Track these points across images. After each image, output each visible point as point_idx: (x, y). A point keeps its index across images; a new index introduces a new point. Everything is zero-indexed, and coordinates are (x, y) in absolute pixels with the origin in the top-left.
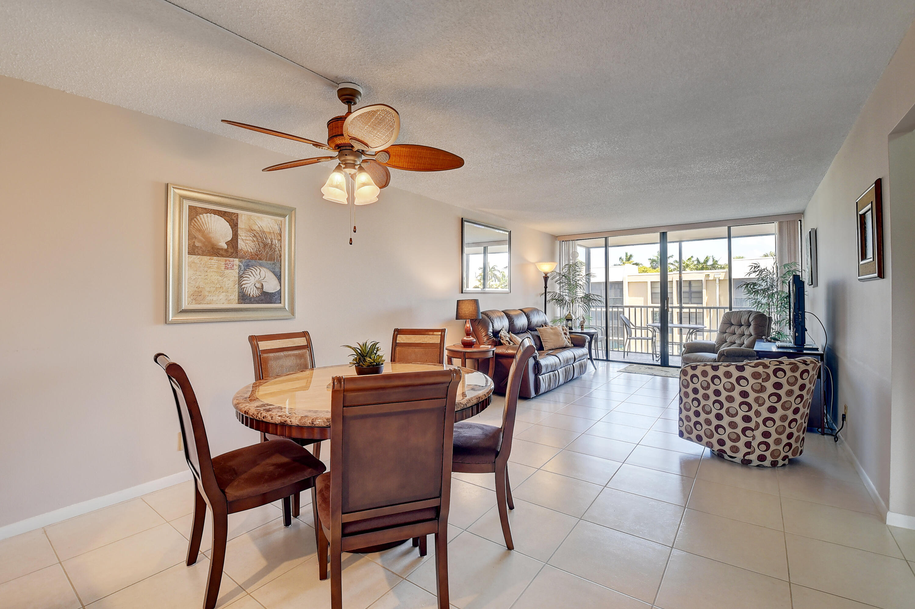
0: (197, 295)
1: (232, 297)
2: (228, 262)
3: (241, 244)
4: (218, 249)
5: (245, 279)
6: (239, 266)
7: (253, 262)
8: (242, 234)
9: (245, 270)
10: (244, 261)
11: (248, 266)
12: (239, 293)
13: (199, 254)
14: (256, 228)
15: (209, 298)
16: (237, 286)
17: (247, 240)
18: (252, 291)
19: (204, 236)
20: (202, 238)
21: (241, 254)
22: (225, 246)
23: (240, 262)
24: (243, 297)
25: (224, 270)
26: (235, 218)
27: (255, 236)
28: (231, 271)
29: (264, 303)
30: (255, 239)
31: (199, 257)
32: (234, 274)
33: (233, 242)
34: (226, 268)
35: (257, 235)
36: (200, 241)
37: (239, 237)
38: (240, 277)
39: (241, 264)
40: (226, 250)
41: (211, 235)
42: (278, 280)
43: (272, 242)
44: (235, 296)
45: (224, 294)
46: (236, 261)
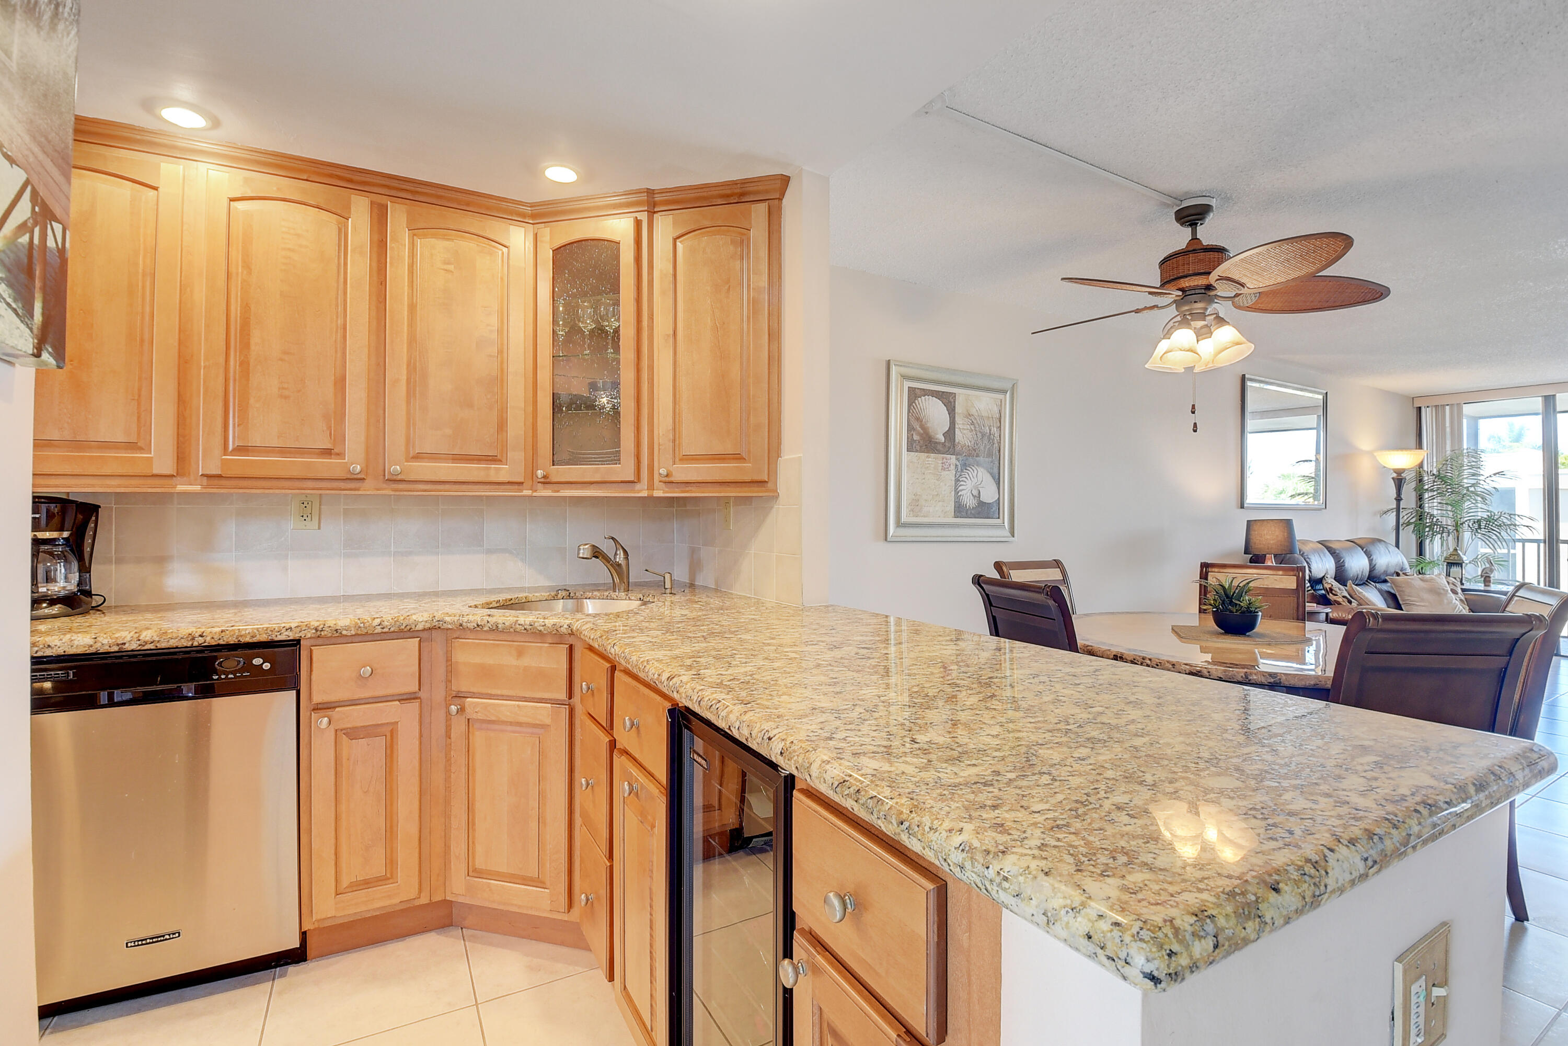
0: (915, 503)
1: (948, 508)
2: (945, 460)
3: (959, 436)
4: (936, 443)
5: (962, 483)
6: (956, 465)
7: (970, 459)
8: (959, 420)
9: (962, 471)
10: (961, 458)
11: (965, 466)
12: (955, 502)
13: (917, 451)
14: (973, 411)
15: (926, 509)
16: (953, 492)
17: (965, 429)
18: (969, 501)
19: (922, 427)
20: (920, 429)
21: (958, 448)
22: (943, 439)
23: (957, 459)
24: (960, 510)
25: (940, 470)
26: (952, 401)
27: (973, 423)
28: (948, 473)
29: (981, 518)
30: (972, 427)
31: (917, 454)
32: (950, 476)
33: (950, 434)
34: (943, 469)
35: (975, 422)
36: (919, 434)
37: (957, 426)
38: (957, 480)
39: (958, 463)
40: (943, 445)
41: (929, 425)
42: (997, 485)
43: (991, 431)
44: (951, 507)
45: (941, 503)
46: (953, 459)
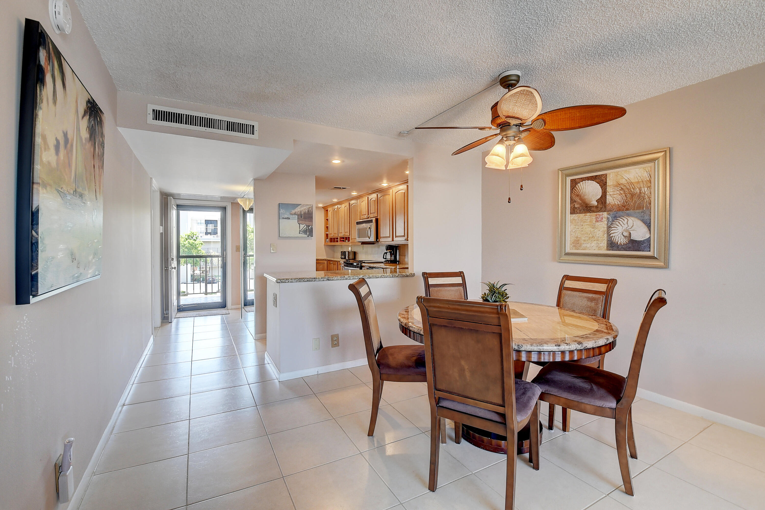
0: (577, 243)
1: (601, 245)
2: (598, 216)
3: (609, 200)
4: (591, 207)
5: (613, 229)
6: (608, 218)
7: (620, 213)
8: (609, 190)
9: (613, 221)
10: (611, 213)
11: (615, 218)
12: (608, 241)
13: (577, 213)
14: (623, 181)
15: (584, 245)
16: (606, 235)
17: (615, 194)
18: (620, 239)
19: (581, 199)
20: (580, 201)
21: (608, 208)
22: (596, 204)
23: (609, 214)
24: (612, 245)
25: (595, 223)
26: (604, 179)
27: (622, 189)
28: (601, 223)
29: (631, 251)
30: (622, 192)
31: (577, 215)
32: (603, 225)
33: (603, 200)
34: (597, 221)
35: (624, 188)
36: (578, 203)
37: (608, 194)
38: (609, 227)
39: (609, 216)
40: (597, 207)
41: (586, 197)
42: (648, 227)
43: (640, 190)
44: (604, 244)
45: (595, 242)
46: (605, 214)
